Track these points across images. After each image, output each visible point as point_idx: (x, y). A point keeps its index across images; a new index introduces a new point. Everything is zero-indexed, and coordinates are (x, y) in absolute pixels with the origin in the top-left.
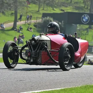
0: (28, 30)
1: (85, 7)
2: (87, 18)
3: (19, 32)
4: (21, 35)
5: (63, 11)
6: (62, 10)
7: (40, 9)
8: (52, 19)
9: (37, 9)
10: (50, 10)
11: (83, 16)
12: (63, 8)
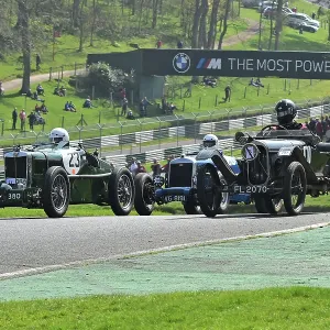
0: (55, 93)
1: (184, 35)
2: (184, 61)
3: (35, 98)
4: (40, 105)
5: (136, 46)
6: (132, 45)
7: (84, 45)
8: (107, 67)
9: (77, 45)
10: (106, 48)
11: (177, 57)
12: (136, 41)
